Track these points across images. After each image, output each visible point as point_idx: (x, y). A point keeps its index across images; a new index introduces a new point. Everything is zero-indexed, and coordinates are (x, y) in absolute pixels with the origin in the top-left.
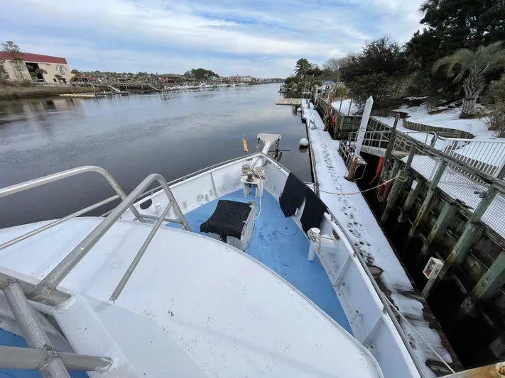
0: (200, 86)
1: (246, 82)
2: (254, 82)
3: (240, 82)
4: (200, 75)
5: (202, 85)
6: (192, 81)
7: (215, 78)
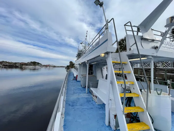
1: (52, 67)
2: (54, 67)
3: (50, 66)
4: (34, 63)
5: (37, 66)
6: (32, 65)
7: (40, 65)
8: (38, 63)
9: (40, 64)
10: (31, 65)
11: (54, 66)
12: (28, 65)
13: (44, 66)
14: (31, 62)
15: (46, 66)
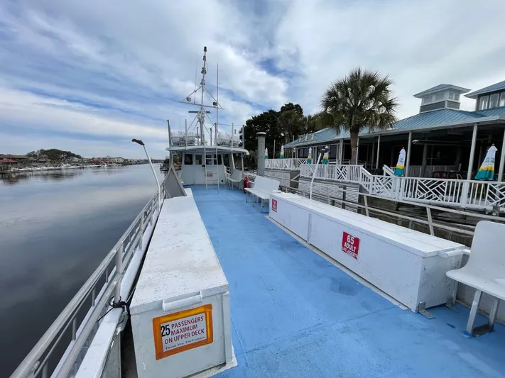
0: (62, 167)
1: (118, 163)
2: (126, 163)
3: (111, 163)
4: (54, 156)
5: (64, 166)
6: (45, 162)
7: (76, 159)
8: (69, 155)
9: (74, 155)
10: (41, 162)
11: (126, 160)
12: (31, 161)
13: (92, 161)
14: (43, 152)
15: (97, 163)
